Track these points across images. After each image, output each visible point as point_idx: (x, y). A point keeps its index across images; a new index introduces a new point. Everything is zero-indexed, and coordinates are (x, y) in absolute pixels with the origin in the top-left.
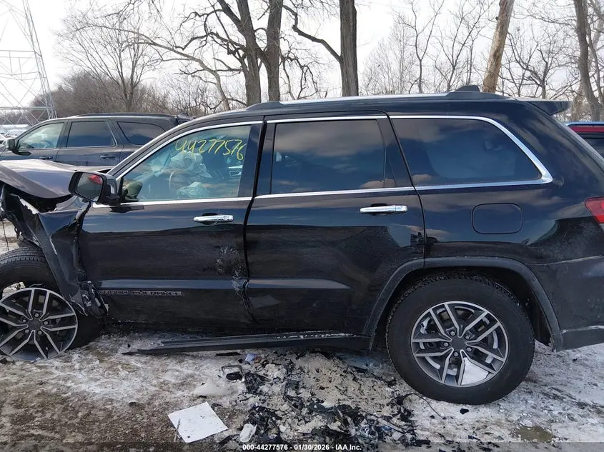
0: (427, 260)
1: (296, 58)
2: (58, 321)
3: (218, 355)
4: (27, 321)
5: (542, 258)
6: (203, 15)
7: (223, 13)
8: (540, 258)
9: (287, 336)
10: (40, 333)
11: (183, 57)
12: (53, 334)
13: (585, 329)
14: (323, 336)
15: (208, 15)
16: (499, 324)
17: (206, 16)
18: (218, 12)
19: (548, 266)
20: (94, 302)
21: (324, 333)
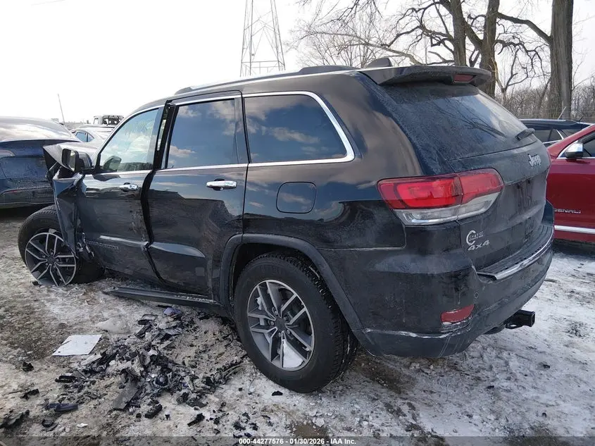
0: (245, 235)
1: (521, 43)
2: (67, 260)
3: (159, 306)
4: (46, 257)
5: (329, 242)
6: (420, 9)
7: (441, 6)
8: (327, 242)
9: (181, 295)
10: (47, 264)
11: (395, 54)
12: (60, 268)
13: (391, 332)
14: (200, 299)
15: (425, 9)
16: (305, 309)
17: (422, 11)
18: (437, 5)
19: (335, 252)
20: (85, 248)
21: (202, 298)
